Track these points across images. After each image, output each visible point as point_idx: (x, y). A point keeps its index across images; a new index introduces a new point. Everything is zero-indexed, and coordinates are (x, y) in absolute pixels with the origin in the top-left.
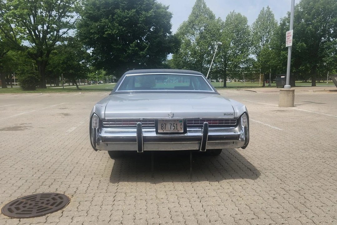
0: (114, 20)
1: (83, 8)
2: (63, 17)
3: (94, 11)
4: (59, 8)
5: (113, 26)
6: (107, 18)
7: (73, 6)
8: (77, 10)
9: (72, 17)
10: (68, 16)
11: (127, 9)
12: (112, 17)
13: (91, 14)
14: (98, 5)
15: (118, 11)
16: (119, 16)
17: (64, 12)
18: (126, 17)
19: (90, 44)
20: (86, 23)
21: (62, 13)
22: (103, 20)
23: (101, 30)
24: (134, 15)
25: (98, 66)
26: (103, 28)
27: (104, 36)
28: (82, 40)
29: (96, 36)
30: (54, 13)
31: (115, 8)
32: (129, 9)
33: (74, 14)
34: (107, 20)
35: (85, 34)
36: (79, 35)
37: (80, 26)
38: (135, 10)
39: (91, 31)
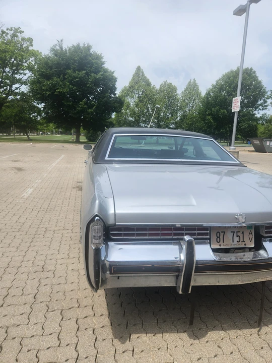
0: (65, 79)
1: (36, 67)
2: (16, 74)
3: (47, 69)
4: (12, 65)
5: (64, 85)
6: (59, 77)
7: (26, 65)
8: (30, 68)
9: (25, 74)
10: (21, 74)
11: (77, 70)
12: (63, 76)
13: (43, 72)
14: (50, 65)
15: (69, 71)
16: (70, 76)
17: (17, 70)
18: (77, 78)
19: (42, 100)
20: (38, 80)
21: (15, 70)
22: (55, 79)
23: (53, 88)
24: (84, 76)
25: (48, 119)
26: (54, 86)
27: (56, 93)
28: (34, 96)
29: (48, 93)
30: (7, 69)
31: (66, 69)
32: (79, 71)
33: (27, 71)
34: (59, 79)
35: (37, 90)
36: (32, 90)
37: (33, 83)
38: (85, 72)
39: (44, 88)
